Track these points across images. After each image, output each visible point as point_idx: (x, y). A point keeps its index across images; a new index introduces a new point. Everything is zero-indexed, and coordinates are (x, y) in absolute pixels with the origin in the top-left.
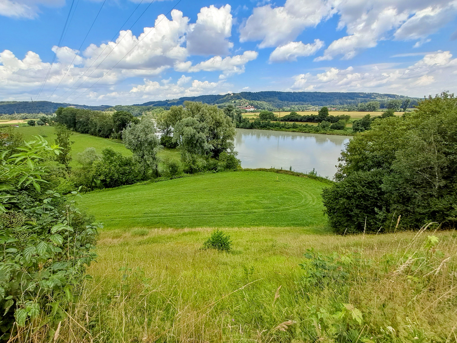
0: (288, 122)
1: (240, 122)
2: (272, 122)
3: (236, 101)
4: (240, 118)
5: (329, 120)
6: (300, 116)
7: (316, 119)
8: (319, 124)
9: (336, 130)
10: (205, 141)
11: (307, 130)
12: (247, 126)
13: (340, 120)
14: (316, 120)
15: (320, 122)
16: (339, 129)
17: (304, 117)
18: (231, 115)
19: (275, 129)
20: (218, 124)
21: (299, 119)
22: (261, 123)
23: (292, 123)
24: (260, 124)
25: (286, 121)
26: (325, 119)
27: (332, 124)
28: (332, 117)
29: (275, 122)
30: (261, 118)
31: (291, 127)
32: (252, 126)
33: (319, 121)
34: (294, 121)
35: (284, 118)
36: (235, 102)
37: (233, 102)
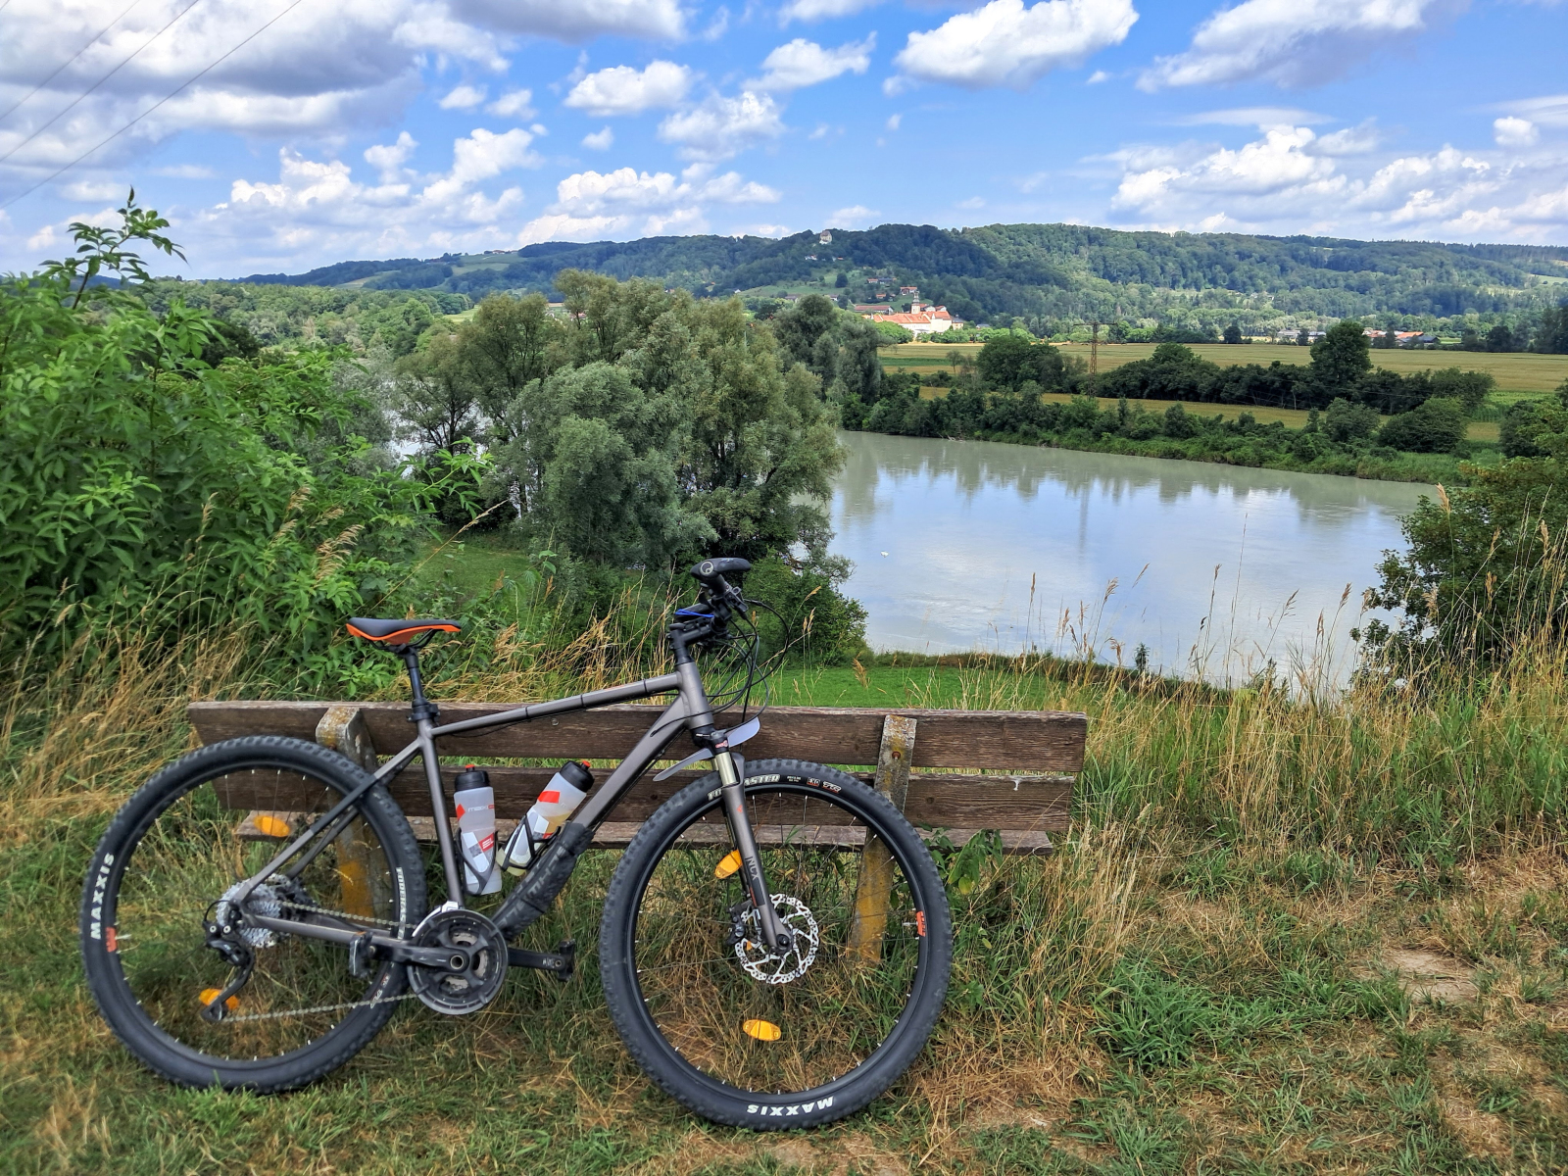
0: (1141, 401)
1: (869, 397)
2: (1048, 400)
3: (849, 275)
4: (869, 373)
5: (1370, 399)
6: (1207, 368)
7: (1298, 386)
8: (1314, 417)
9: (1409, 456)
10: (673, 493)
11: (1248, 451)
12: (907, 419)
13: (1432, 401)
14: (1298, 396)
15: (1323, 408)
16: (1426, 447)
17: (1235, 375)
18: (816, 352)
19: (1065, 441)
20: (747, 402)
21: (1203, 385)
22: (988, 406)
23: (1160, 408)
24: (980, 409)
25: (1130, 394)
26: (1353, 389)
27: (1384, 421)
28: (1389, 381)
29: (1066, 400)
30: (986, 378)
31: (1154, 432)
32: (936, 418)
33: (1316, 399)
34: (1180, 398)
35: (1121, 380)
36: (841, 282)
37: (831, 278)
